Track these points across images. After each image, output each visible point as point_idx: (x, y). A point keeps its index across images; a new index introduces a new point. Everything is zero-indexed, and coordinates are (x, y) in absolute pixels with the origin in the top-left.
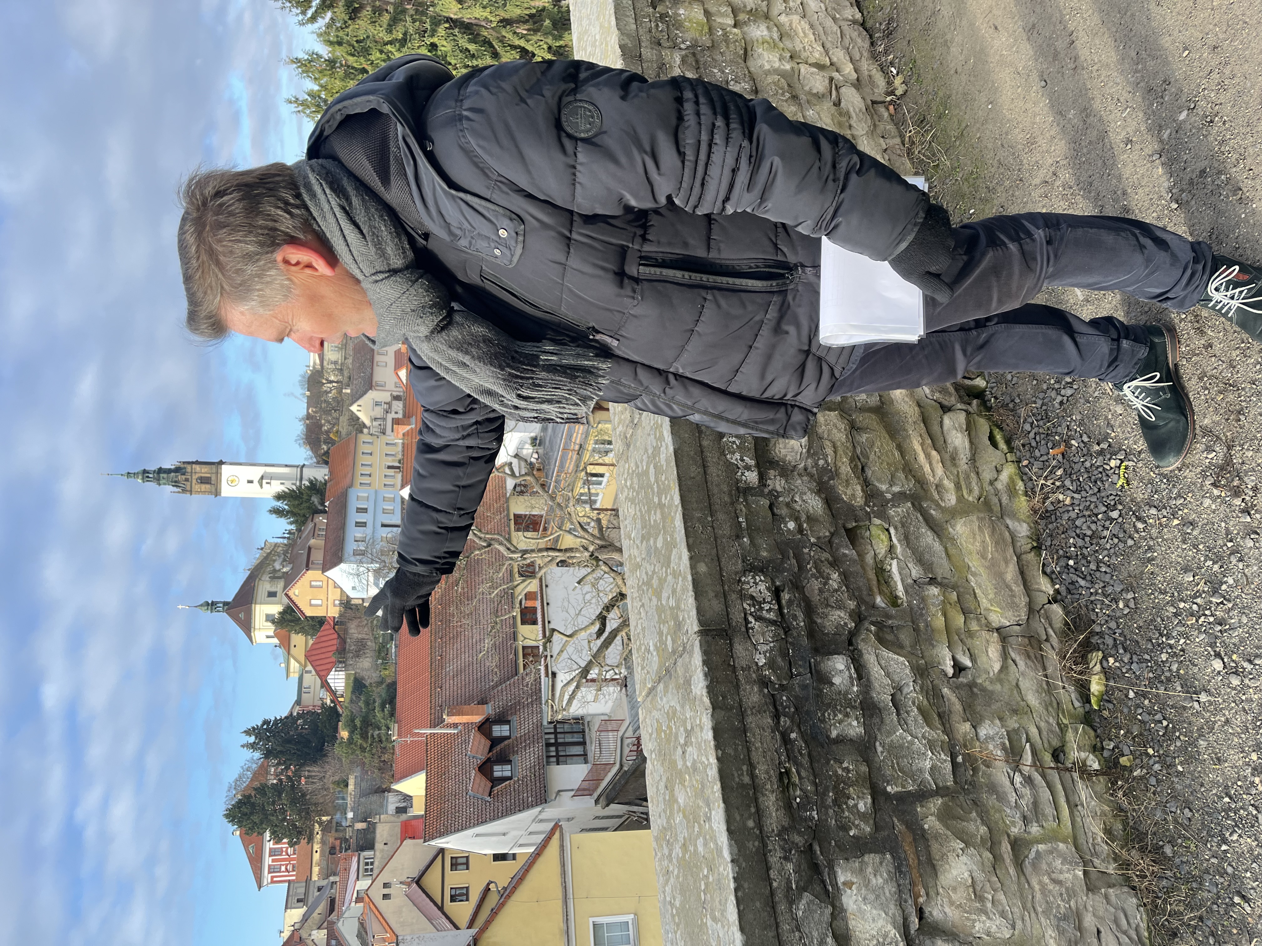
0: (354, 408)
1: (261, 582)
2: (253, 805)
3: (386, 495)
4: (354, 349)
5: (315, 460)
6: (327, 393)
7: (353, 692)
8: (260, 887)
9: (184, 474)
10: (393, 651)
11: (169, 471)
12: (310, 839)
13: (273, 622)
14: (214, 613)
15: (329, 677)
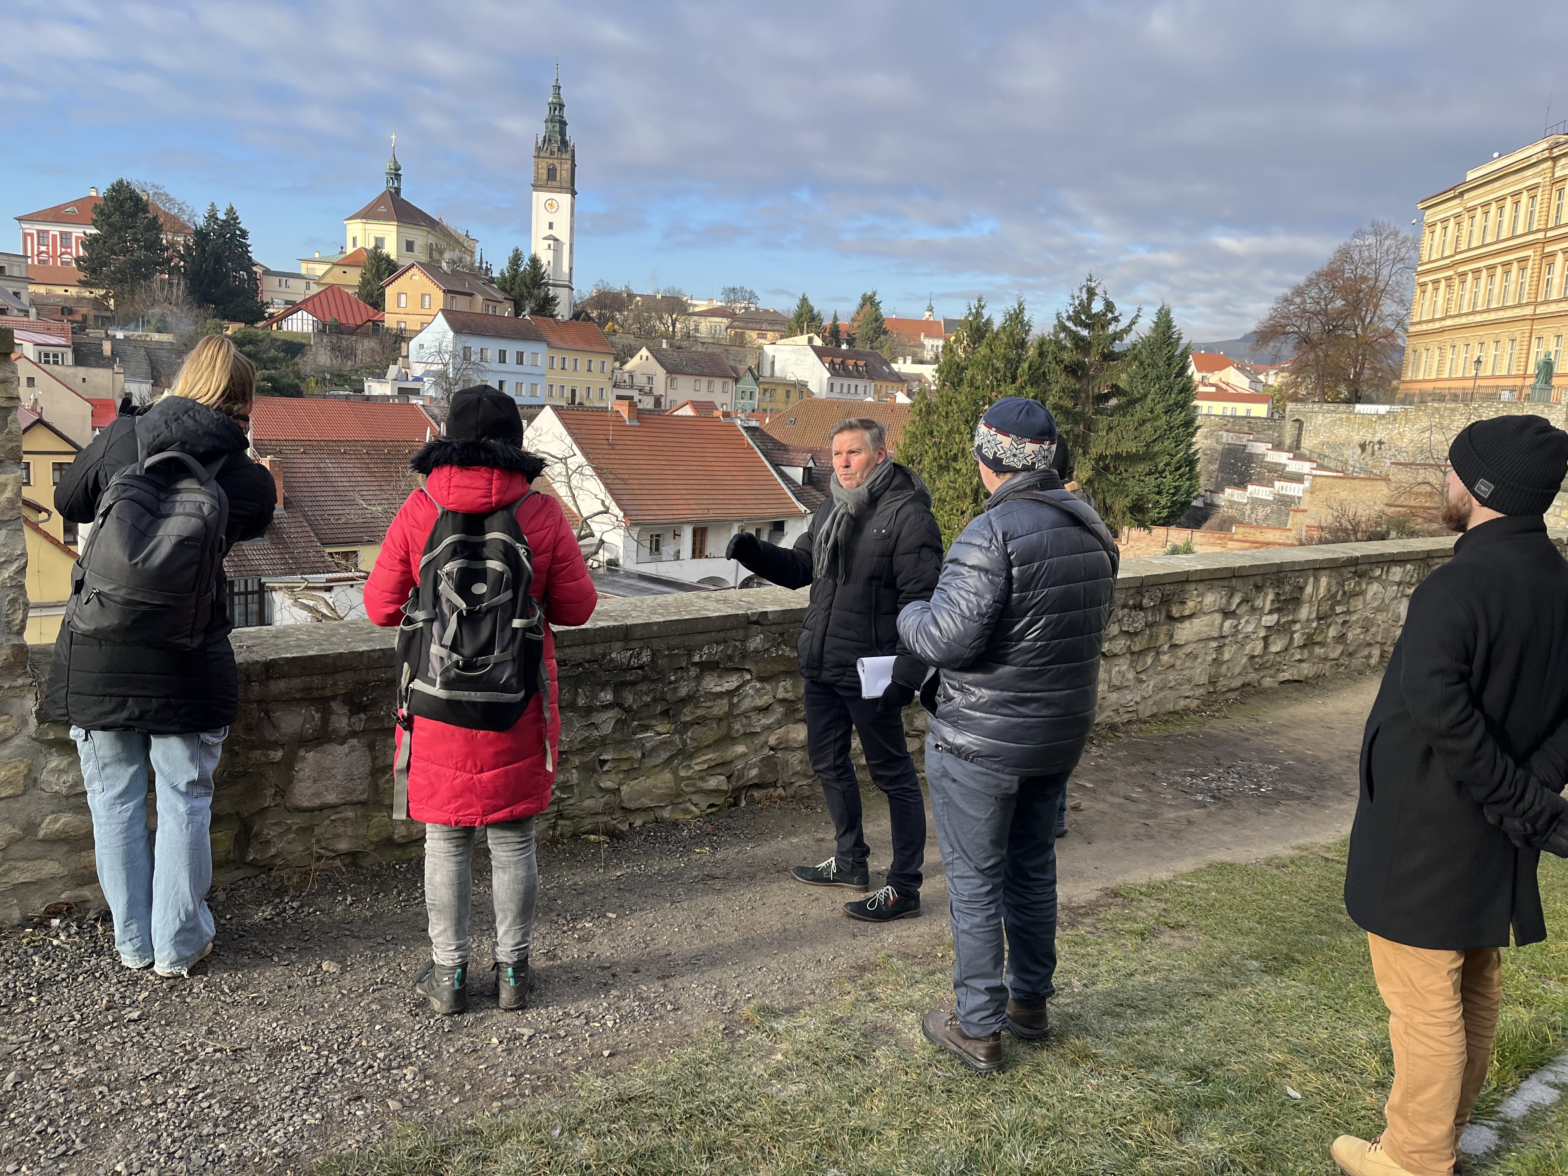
0: (644, 352)
1: (425, 233)
2: (134, 215)
3: (539, 387)
4: (714, 354)
5: (578, 302)
6: (661, 319)
7: (285, 342)
8: (19, 219)
9: (559, 150)
10: (341, 393)
11: (562, 133)
12: (84, 284)
13: (377, 247)
14: (386, 176)
15: (305, 313)
